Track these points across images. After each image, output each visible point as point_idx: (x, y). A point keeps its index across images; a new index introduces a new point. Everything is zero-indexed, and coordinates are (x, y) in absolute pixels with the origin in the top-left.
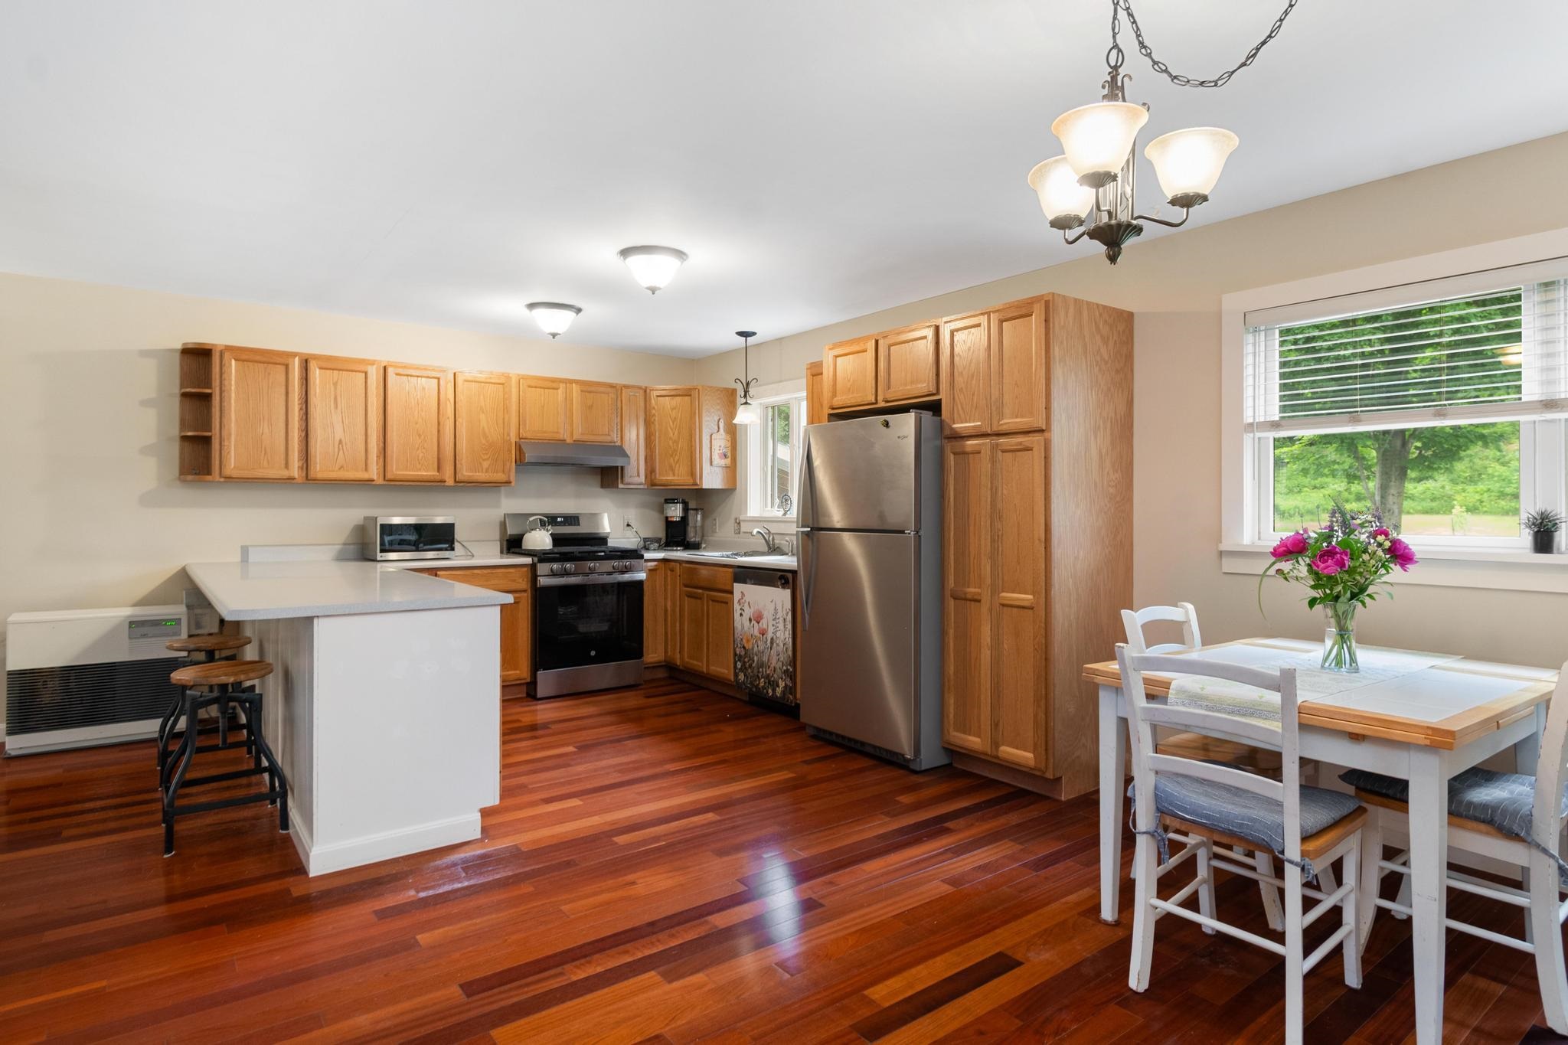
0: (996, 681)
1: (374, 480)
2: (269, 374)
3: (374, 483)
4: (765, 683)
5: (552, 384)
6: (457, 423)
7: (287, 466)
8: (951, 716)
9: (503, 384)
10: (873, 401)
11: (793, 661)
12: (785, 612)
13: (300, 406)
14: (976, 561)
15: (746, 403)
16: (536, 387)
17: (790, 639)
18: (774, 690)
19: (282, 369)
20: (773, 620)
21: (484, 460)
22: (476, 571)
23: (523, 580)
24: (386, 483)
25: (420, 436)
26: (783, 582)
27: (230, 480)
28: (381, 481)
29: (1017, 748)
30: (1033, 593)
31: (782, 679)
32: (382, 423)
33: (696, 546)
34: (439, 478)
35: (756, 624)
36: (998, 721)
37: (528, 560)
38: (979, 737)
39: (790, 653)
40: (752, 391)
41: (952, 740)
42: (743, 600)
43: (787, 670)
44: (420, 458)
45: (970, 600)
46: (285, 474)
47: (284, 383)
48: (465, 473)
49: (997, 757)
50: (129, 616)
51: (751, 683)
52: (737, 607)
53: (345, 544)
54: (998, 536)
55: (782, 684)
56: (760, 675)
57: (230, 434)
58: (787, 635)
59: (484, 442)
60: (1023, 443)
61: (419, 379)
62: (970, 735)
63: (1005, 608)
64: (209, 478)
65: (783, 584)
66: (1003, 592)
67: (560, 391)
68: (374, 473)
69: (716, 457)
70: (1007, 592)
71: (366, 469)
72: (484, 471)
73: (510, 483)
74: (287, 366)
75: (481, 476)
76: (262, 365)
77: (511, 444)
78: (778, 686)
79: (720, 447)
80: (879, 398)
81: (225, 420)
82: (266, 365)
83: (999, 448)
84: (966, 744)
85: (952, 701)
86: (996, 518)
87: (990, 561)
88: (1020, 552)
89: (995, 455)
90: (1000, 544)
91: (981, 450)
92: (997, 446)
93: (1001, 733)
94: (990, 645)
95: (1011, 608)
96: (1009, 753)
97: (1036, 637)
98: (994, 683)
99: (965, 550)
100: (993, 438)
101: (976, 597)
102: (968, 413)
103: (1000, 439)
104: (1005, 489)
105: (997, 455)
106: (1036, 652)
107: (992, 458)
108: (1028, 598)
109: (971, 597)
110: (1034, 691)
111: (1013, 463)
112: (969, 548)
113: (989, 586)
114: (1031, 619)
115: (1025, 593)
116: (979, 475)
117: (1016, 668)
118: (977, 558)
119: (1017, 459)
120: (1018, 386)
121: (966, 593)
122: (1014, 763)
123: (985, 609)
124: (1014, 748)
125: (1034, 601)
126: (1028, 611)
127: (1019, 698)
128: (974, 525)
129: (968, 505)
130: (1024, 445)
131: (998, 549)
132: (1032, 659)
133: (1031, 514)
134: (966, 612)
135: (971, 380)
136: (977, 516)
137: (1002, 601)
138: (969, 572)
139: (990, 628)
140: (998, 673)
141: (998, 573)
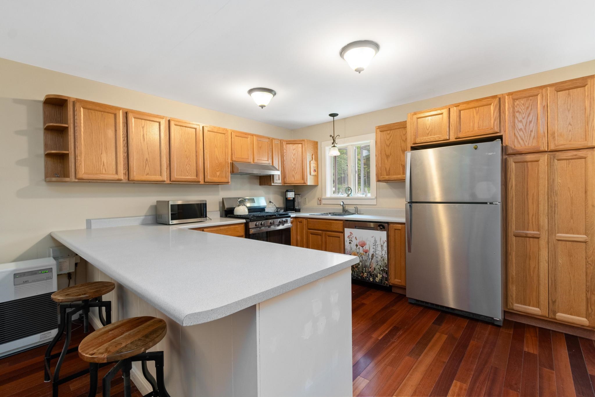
0: (553, 279)
1: (164, 181)
2: (105, 118)
3: (165, 183)
4: (367, 275)
5: (245, 135)
6: (205, 152)
7: (117, 173)
8: (514, 296)
9: (225, 134)
10: (448, 138)
11: (387, 266)
12: (382, 242)
13: (123, 139)
14: (534, 218)
15: (334, 146)
16: (239, 137)
17: (386, 255)
18: (374, 279)
19: (113, 116)
20: (373, 246)
21: (217, 171)
22: (221, 228)
23: (242, 231)
24: (171, 183)
25: (187, 158)
26: (381, 227)
27: (82, 181)
28: (168, 182)
29: (571, 314)
30: (586, 234)
31: (380, 273)
32: (168, 150)
33: (298, 211)
34: (197, 180)
35: (361, 248)
36: (555, 300)
37: (244, 221)
38: (538, 307)
39: (386, 261)
40: (337, 141)
41: (515, 308)
42: (352, 236)
43: (384, 270)
44: (188, 170)
45: (530, 237)
46: (116, 177)
47: (114, 124)
48: (209, 178)
49: (556, 319)
50: (14, 270)
51: (357, 275)
52: (347, 239)
53: (146, 216)
54: (555, 204)
55: (380, 276)
56: (364, 271)
57: (81, 153)
58: (384, 253)
59: (217, 162)
60: (578, 155)
61: (186, 128)
62: (529, 306)
63: (560, 242)
64: (67, 179)
65: (382, 229)
66: (558, 233)
67: (249, 139)
68: (165, 177)
69: (312, 171)
70: (561, 233)
71: (161, 175)
72: (217, 177)
73: (228, 182)
74: (115, 115)
75: (216, 179)
76: (100, 112)
77: (229, 164)
78: (377, 276)
79: (313, 167)
80: (450, 137)
81: (77, 144)
82: (102, 113)
83: (556, 158)
84: (528, 311)
85: (514, 288)
86: (553, 195)
87: (547, 217)
88: (573, 212)
89: (552, 162)
90: (556, 208)
91: (540, 160)
92: (554, 157)
93: (557, 307)
94: (547, 261)
95: (565, 242)
96: (565, 317)
97: (590, 257)
98: (552, 281)
99: (524, 212)
100: (549, 153)
101: (535, 236)
102: (526, 141)
103: (557, 153)
104: (560, 179)
105: (553, 162)
106: (589, 265)
107: (550, 165)
108: (582, 237)
109: (531, 236)
110: (586, 285)
111: (568, 166)
112: (528, 211)
113: (547, 230)
114: (584, 248)
115: (578, 234)
116: (537, 172)
117: (569, 273)
118: (536, 216)
119: (570, 164)
120: (571, 125)
121: (526, 234)
122: (569, 322)
123: (543, 242)
124: (568, 314)
125: (587, 238)
126: (581, 243)
127: (573, 289)
128: (533, 199)
129: (527, 189)
130: (579, 156)
131: (555, 211)
132: (584, 269)
133: (584, 192)
134: (525, 243)
135: (529, 125)
136: (535, 194)
137: (557, 238)
138: (528, 223)
139: (547, 252)
140: (555, 275)
141: (554, 224)
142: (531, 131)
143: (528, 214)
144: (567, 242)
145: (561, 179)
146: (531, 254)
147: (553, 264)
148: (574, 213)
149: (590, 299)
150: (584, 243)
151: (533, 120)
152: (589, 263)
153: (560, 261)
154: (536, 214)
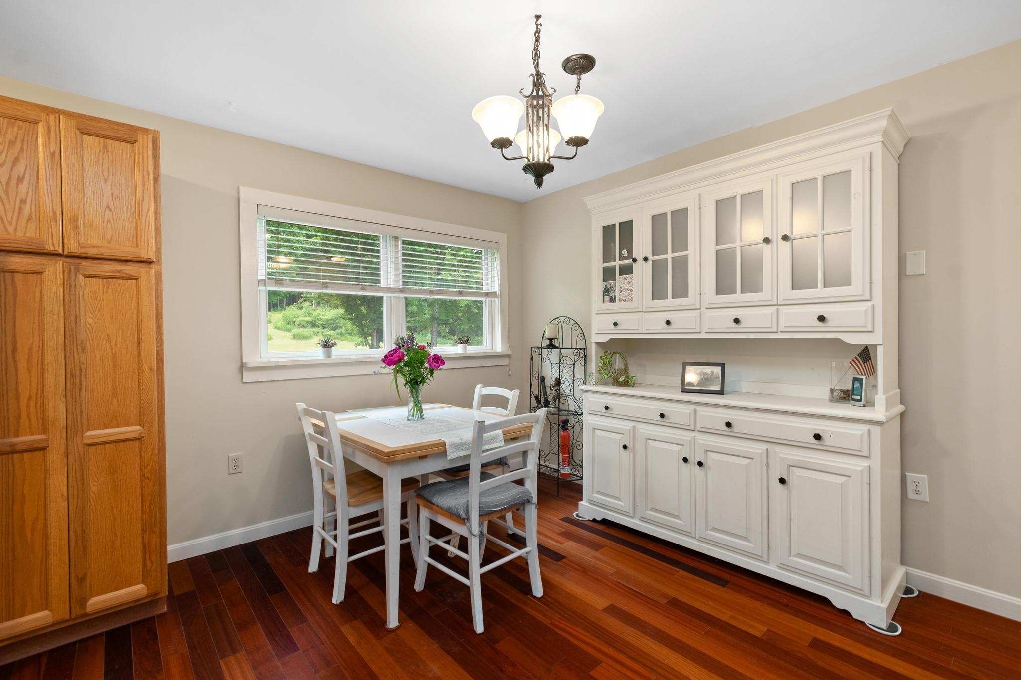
0: (79, 532)
14: (33, 403)
29: (116, 589)
30: (140, 423)
36: (85, 574)
45: (24, 452)
49: (86, 615)
54: (81, 370)
60: (125, 272)
63: (92, 449)
66: (88, 430)
70: (94, 430)
83: (81, 272)
84: (22, 629)
86: (75, 350)
87: (63, 399)
88: (117, 383)
89: (73, 278)
90: (83, 379)
91: (45, 271)
92: (77, 270)
93: (88, 586)
94: (66, 494)
95: (103, 446)
96: (105, 601)
97: (148, 465)
98: (76, 536)
99: (7, 391)
100: (67, 260)
101: (36, 446)
102: (10, 223)
103: (84, 263)
104: (90, 318)
105: (75, 279)
106: (147, 481)
107: (68, 285)
108: (133, 430)
109: (25, 447)
110: (143, 520)
111: (105, 291)
112: (17, 389)
113: (63, 428)
114: (137, 450)
115: (127, 425)
116: (37, 299)
117: (112, 507)
118: (37, 399)
119: (110, 287)
120: (110, 210)
121: (13, 445)
122: (111, 608)
123: (55, 457)
124: (111, 592)
125: (142, 431)
126: (132, 442)
127: (119, 535)
128: (29, 360)
129: (14, 336)
130: (126, 274)
131: (81, 384)
132: (139, 490)
133: (136, 345)
134: (11, 468)
135: (18, 184)
136: (35, 349)
137: (87, 441)
138: (19, 418)
139: (66, 476)
140: (82, 522)
141: (78, 412)
142: (23, 202)
143: (18, 397)
144: (107, 446)
145: (91, 316)
146: (26, 491)
147: (78, 498)
148: (119, 385)
149: (148, 543)
150: (138, 441)
151: (27, 176)
152: (146, 476)
153: (93, 488)
154: (37, 394)
